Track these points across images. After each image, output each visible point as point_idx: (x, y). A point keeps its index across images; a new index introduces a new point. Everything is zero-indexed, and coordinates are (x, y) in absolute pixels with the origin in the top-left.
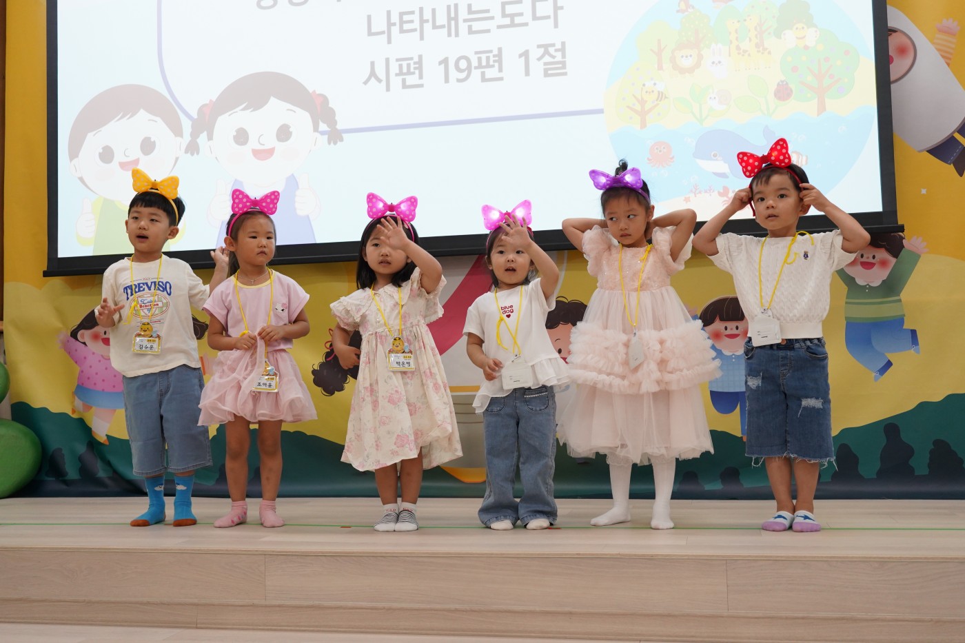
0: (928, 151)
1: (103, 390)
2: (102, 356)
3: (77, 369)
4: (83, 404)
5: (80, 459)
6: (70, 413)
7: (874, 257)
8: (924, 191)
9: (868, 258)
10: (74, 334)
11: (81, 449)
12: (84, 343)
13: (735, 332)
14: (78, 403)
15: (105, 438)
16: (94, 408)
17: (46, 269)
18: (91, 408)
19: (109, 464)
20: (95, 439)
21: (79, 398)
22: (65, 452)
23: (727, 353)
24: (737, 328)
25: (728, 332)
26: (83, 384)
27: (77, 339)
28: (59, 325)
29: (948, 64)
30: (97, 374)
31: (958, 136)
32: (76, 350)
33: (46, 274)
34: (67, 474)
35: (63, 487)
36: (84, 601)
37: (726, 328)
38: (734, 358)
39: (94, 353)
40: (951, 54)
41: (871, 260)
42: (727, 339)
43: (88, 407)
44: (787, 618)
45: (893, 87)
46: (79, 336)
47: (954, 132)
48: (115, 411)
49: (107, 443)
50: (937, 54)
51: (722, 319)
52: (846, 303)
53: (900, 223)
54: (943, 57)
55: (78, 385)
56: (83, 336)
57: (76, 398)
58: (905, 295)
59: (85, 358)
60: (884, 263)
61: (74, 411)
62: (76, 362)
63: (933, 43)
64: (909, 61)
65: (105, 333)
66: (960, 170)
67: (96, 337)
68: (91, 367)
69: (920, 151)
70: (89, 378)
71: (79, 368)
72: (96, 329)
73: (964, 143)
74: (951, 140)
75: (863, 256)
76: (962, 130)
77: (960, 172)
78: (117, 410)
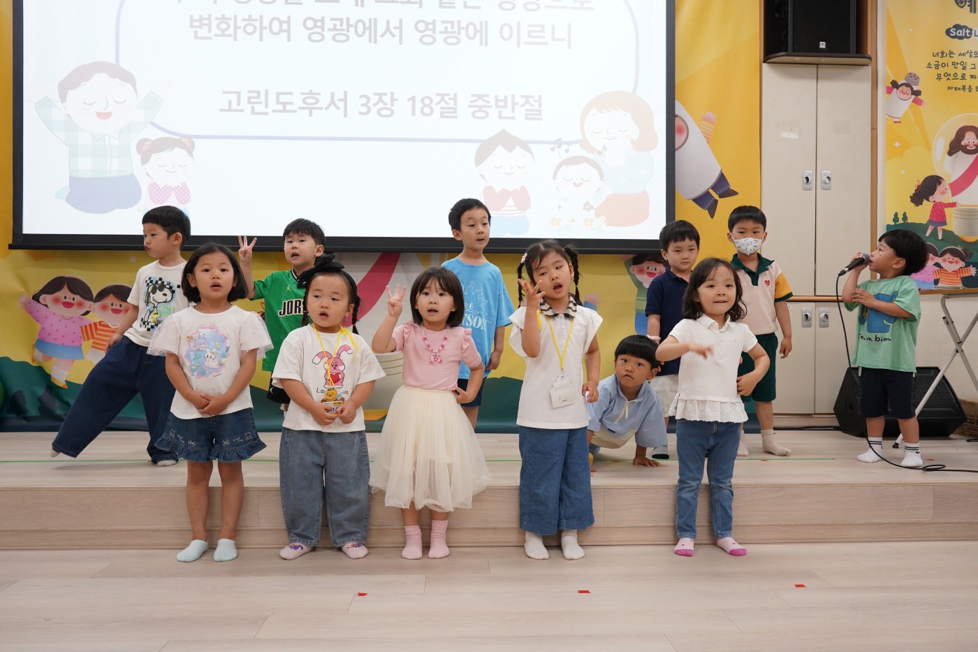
0: (693, 200)
1: (63, 344)
2: (62, 316)
3: (38, 326)
4: (43, 356)
5: (40, 399)
6: (30, 361)
7: (655, 269)
9: (652, 270)
10: (36, 298)
11: (41, 391)
12: (46, 305)
14: (38, 354)
15: (65, 383)
16: (54, 359)
17: (11, 243)
18: (50, 358)
20: (53, 383)
21: (40, 350)
22: (27, 395)
26: (44, 339)
27: (39, 302)
28: (22, 290)
29: (708, 143)
30: (57, 331)
31: (712, 192)
32: (38, 311)
33: (11, 247)
34: (27, 412)
35: (24, 423)
36: (99, 530)
39: (54, 314)
40: (709, 135)
41: (654, 271)
43: (48, 358)
44: (643, 527)
45: (676, 152)
46: (41, 299)
47: (709, 189)
48: (74, 361)
49: (67, 387)
50: (701, 134)
52: (637, 299)
54: (705, 137)
55: (38, 340)
56: (44, 299)
57: (36, 350)
59: (46, 317)
61: (33, 360)
62: (37, 321)
63: (700, 127)
64: (684, 138)
65: (65, 298)
66: (712, 215)
67: (57, 301)
68: (52, 325)
69: (688, 200)
70: (49, 334)
71: (40, 326)
72: (57, 294)
73: (716, 196)
74: (707, 194)
75: (648, 268)
76: (714, 187)
77: (712, 217)
78: (76, 361)
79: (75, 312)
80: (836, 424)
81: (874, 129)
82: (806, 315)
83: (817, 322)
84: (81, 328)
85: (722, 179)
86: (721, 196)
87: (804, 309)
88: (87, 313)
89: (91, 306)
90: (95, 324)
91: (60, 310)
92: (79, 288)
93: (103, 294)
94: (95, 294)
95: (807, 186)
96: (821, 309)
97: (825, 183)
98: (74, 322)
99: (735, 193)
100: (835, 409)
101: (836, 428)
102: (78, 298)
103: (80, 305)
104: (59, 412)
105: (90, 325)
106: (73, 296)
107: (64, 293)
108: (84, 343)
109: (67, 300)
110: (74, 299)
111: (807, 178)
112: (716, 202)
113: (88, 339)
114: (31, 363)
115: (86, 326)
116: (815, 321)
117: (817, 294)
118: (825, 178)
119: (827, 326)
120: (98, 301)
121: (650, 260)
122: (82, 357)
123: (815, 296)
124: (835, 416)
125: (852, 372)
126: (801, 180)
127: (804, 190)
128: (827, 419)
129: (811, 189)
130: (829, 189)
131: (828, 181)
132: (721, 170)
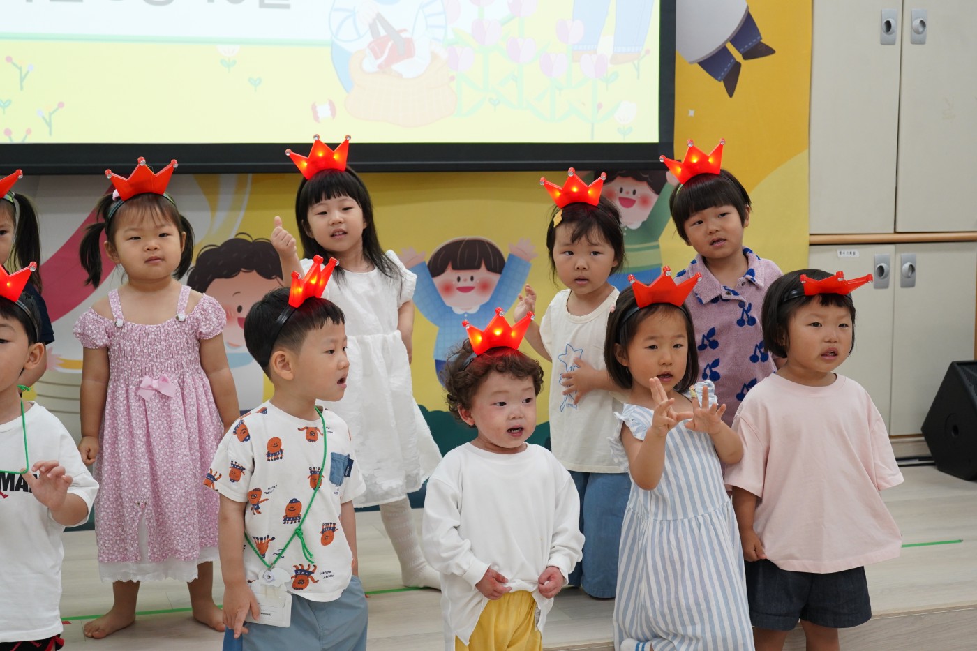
0: (700, 64)
7: (634, 192)
8: (691, 113)
9: (628, 193)
13: (469, 284)
23: (458, 311)
24: (472, 279)
25: (462, 284)
31: (730, 47)
37: (459, 279)
38: (467, 318)
41: (631, 196)
42: (460, 294)
47: (726, 42)
51: (455, 268)
58: (664, 240)
60: (645, 201)
66: (731, 90)
69: (691, 63)
73: (738, 56)
74: (723, 51)
75: (621, 190)
76: (736, 39)
77: (731, 91)
80: (927, 452)
82: (881, 269)
83: (898, 277)
85: (748, 25)
86: (747, 56)
87: (876, 255)
95: (885, 35)
96: (905, 255)
97: (918, 33)
99: (769, 51)
100: (923, 429)
101: (923, 460)
111: (888, 24)
112: (738, 66)
116: (895, 276)
117: (899, 230)
118: (917, 22)
119: (912, 285)
121: (625, 176)
123: (896, 232)
124: (923, 438)
125: (959, 368)
126: (878, 27)
127: (882, 44)
128: (910, 445)
129: (893, 43)
130: (922, 42)
131: (921, 29)
132: (748, 8)
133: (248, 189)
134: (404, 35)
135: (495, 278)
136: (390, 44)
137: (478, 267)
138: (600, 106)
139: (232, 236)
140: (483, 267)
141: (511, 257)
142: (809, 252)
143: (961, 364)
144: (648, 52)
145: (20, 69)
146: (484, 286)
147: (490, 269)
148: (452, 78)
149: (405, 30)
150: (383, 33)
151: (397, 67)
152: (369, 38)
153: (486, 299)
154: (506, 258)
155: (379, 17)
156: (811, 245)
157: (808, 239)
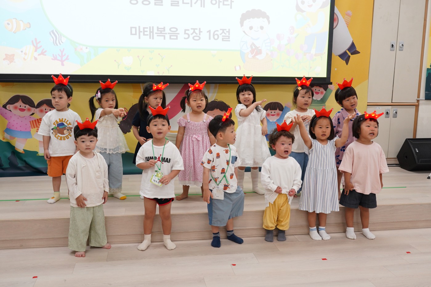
0: (339, 56)
1: (21, 131)
2: (19, 116)
3: (7, 122)
4: (10, 136)
5: (9, 159)
7: (319, 90)
8: (336, 69)
9: (317, 91)
10: (5, 106)
11: (9, 154)
12: (10, 110)
13: (274, 114)
14: (7, 136)
15: (23, 151)
16: (16, 139)
18: (15, 138)
19: (25, 161)
20: (16, 151)
21: (8, 134)
23: (271, 121)
24: (275, 112)
25: (272, 114)
26: (10, 128)
27: (6, 109)
29: (347, 26)
30: (17, 124)
31: (347, 51)
32: (6, 113)
34: (3, 165)
35: (2, 171)
37: (271, 112)
38: (273, 122)
39: (15, 115)
40: (348, 23)
41: (318, 91)
42: (271, 116)
43: (13, 138)
46: (7, 107)
47: (346, 50)
48: (27, 139)
49: (24, 153)
50: (345, 22)
51: (270, 109)
53: (331, 81)
54: (346, 24)
55: (7, 129)
56: (9, 107)
57: (5, 133)
58: (327, 103)
59: (11, 117)
60: (322, 93)
61: (4, 139)
62: (6, 119)
63: (344, 19)
64: (336, 24)
65: (20, 106)
67: (16, 108)
68: (14, 121)
69: (336, 56)
70: (13, 126)
71: (8, 121)
72: (16, 104)
73: (349, 54)
74: (345, 53)
75: (316, 90)
76: (349, 49)
77: (347, 64)
78: (28, 139)
79: (26, 114)
80: (398, 163)
81: (425, 20)
82: (387, 112)
83: (392, 115)
84: (30, 122)
85: (353, 45)
86: (352, 54)
87: (386, 109)
88: (33, 114)
89: (34, 111)
90: (38, 120)
91: (18, 112)
92: (28, 101)
93: (40, 104)
94: (36, 104)
95: (392, 48)
96: (394, 109)
97: (401, 48)
98: (26, 119)
99: (359, 53)
100: (397, 156)
101: (397, 165)
102: (27, 106)
103: (29, 110)
104: (20, 165)
105: (35, 120)
106: (24, 105)
107: (20, 104)
108: (32, 129)
109: (21, 107)
110: (25, 107)
111: (393, 45)
112: (349, 56)
113: (34, 127)
114: (2, 140)
115: (33, 121)
116: (391, 114)
118: (401, 45)
119: (396, 117)
120: (38, 108)
121: (317, 86)
122: (31, 137)
123: (392, 103)
124: (397, 159)
125: (408, 140)
126: (390, 46)
127: (390, 51)
128: (393, 161)
129: (394, 51)
130: (402, 50)
131: (402, 47)
132: (353, 41)
133: (217, 88)
134: (259, 48)
135: (281, 112)
136: (255, 51)
137: (276, 109)
138: (311, 67)
139: (213, 100)
140: (278, 109)
141: (285, 107)
142: (367, 107)
143: (409, 139)
144: (325, 53)
145: (162, 57)
146: (278, 115)
147: (279, 110)
148: (272, 60)
149: (259, 47)
150: (254, 48)
151: (257, 57)
152: (250, 49)
153: (278, 118)
154: (284, 107)
155: (253, 44)
156: (368, 105)
157: (367, 104)
